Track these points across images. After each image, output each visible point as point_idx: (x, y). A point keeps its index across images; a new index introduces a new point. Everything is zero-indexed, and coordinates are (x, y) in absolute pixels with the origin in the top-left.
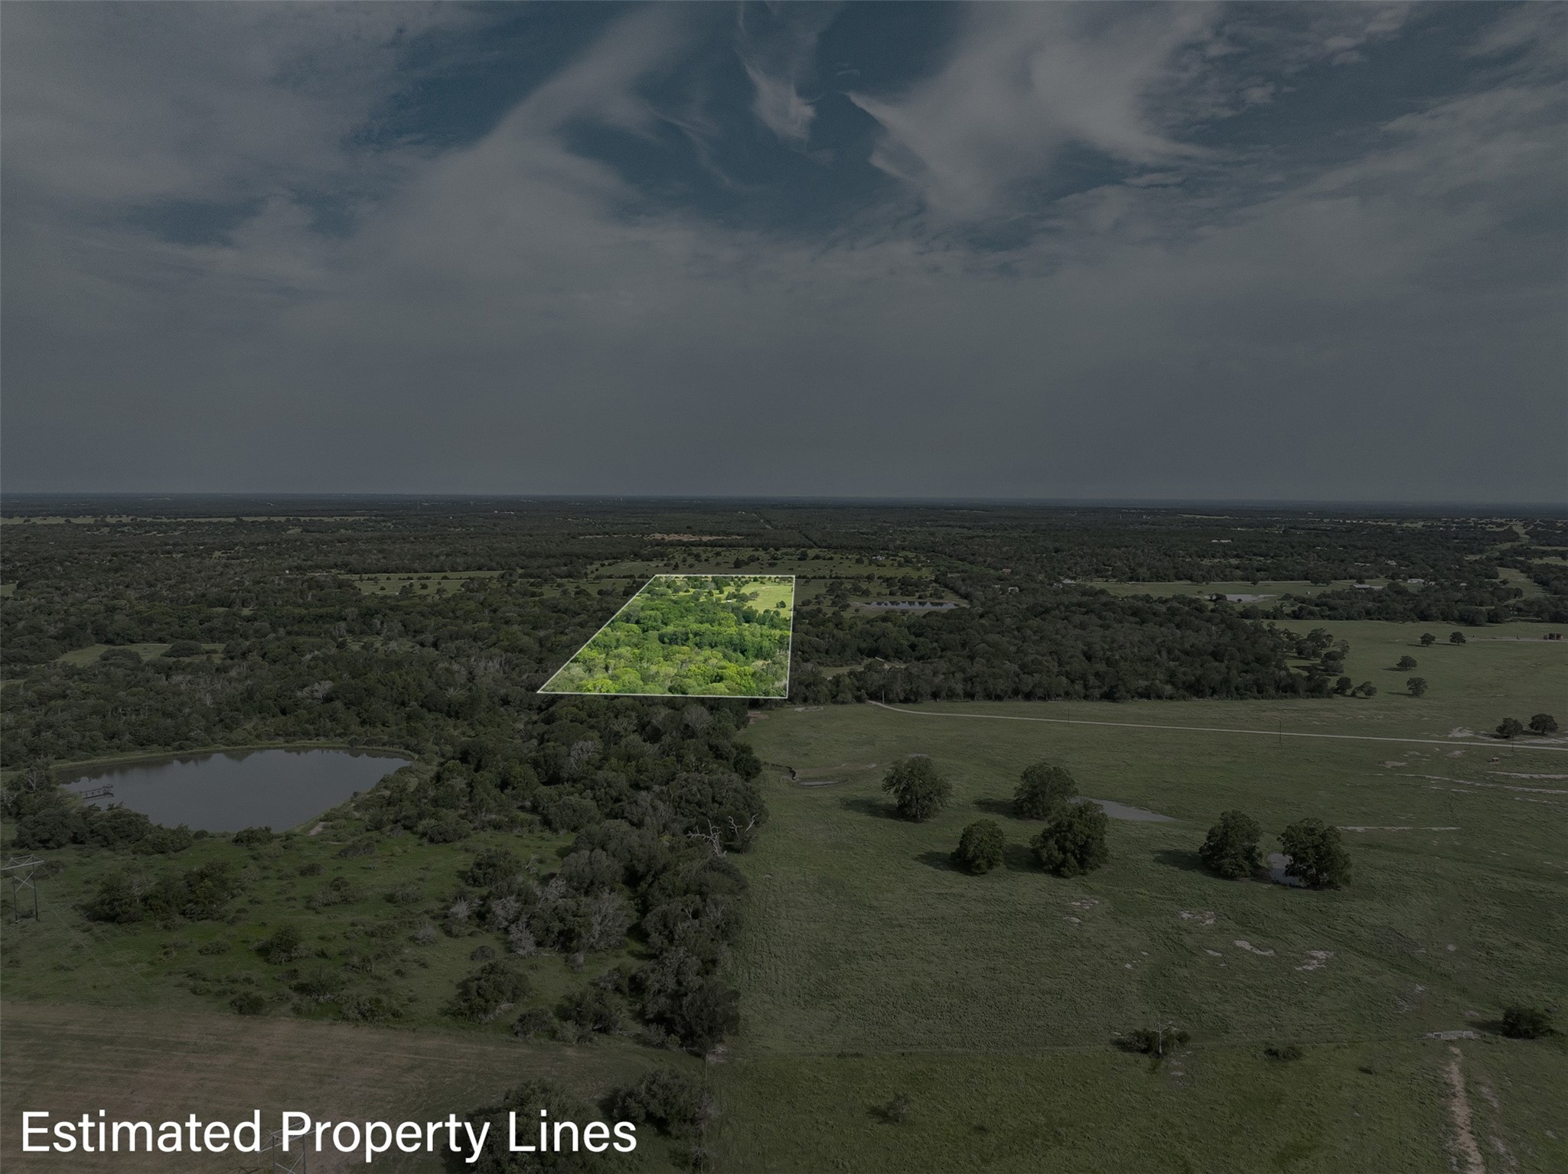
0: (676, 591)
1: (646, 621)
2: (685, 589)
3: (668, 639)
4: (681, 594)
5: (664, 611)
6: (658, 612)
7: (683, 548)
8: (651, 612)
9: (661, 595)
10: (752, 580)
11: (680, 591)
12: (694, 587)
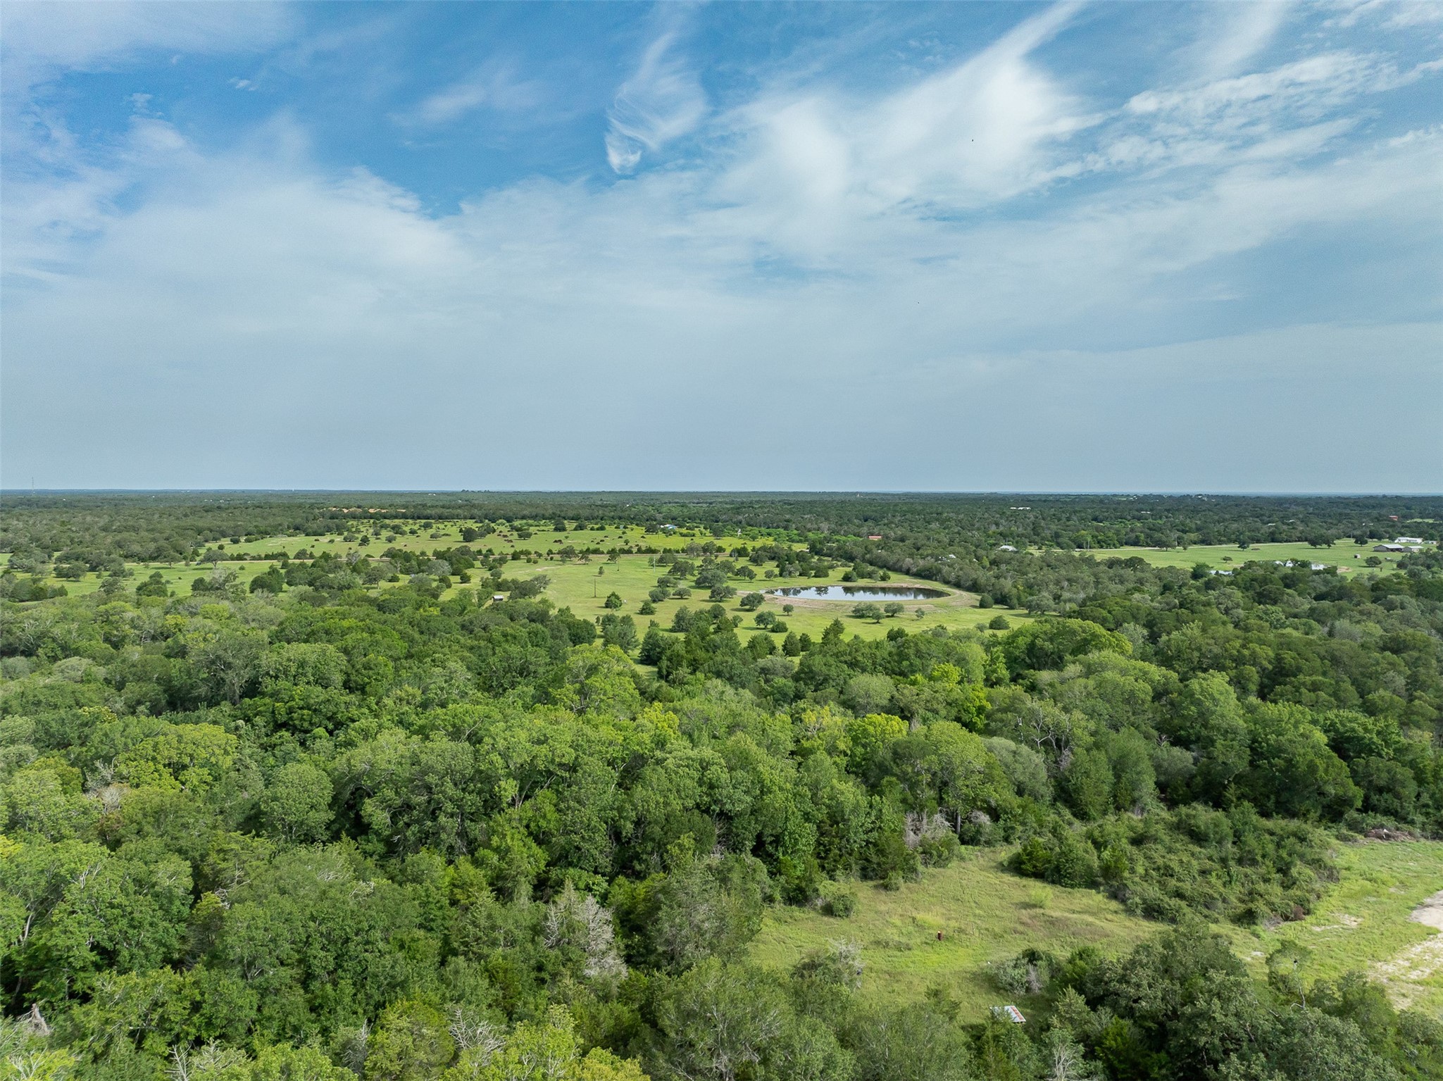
0: (373, 578)
1: (283, 684)
2: (390, 575)
3: (386, 804)
4: (384, 584)
5: (350, 640)
6: (331, 648)
7: (372, 521)
8: (304, 647)
9: (341, 588)
10: (509, 557)
11: (382, 578)
12: (407, 572)
